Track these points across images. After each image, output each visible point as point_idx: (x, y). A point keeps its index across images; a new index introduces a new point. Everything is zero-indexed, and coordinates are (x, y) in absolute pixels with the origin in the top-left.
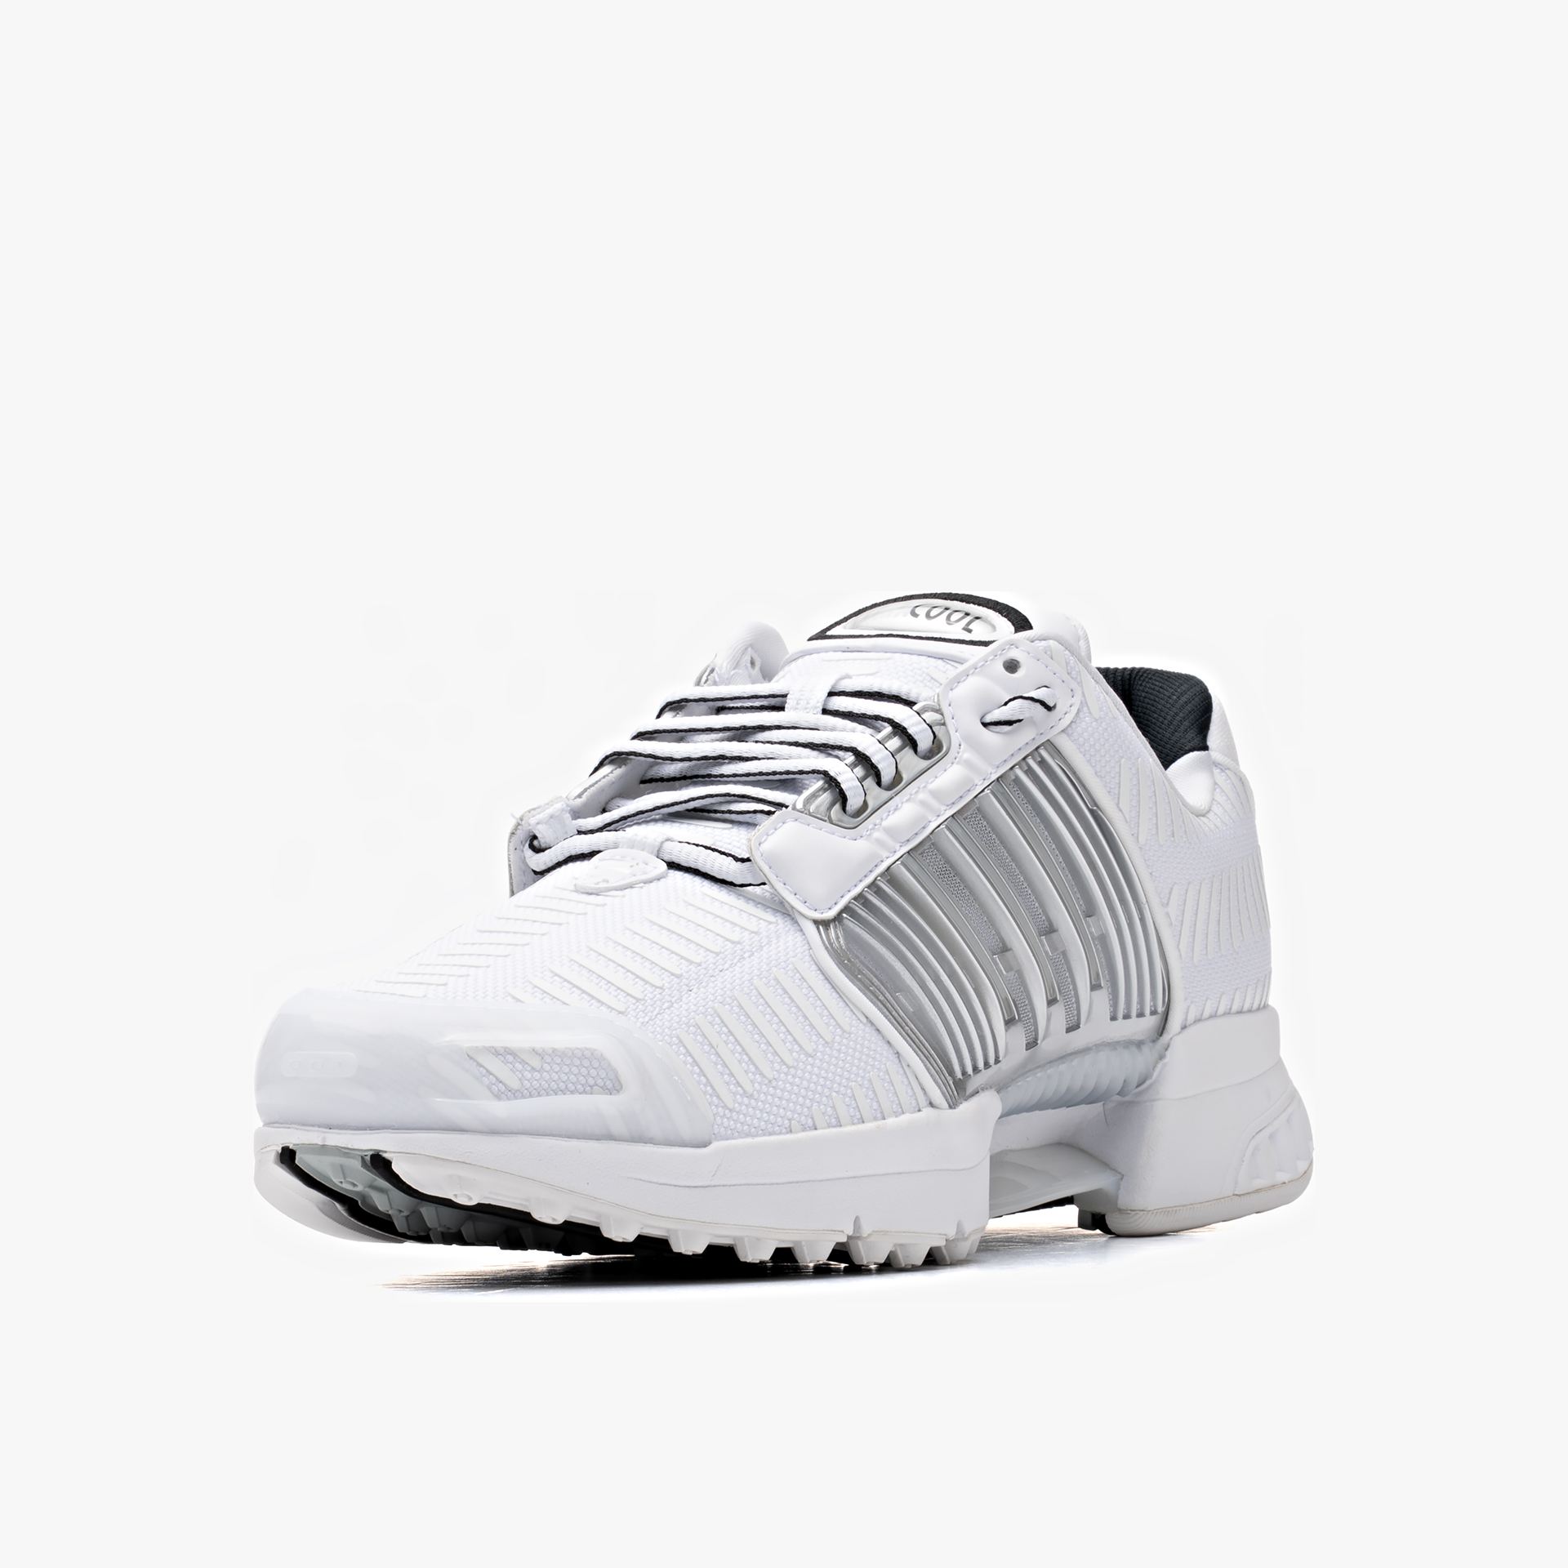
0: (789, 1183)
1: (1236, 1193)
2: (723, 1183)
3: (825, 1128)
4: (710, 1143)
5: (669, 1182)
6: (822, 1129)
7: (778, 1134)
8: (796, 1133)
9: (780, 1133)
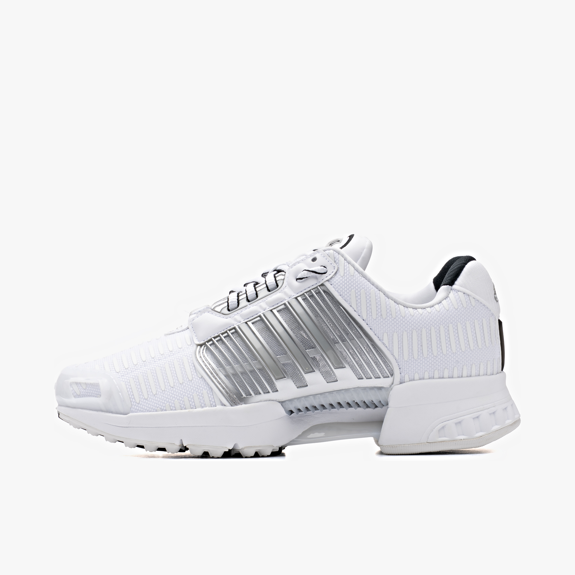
0: (156, 427)
1: (428, 442)
2: (133, 426)
3: (170, 410)
4: (129, 413)
5: (116, 425)
6: (168, 411)
7: (152, 412)
8: (158, 411)
9: (153, 411)
